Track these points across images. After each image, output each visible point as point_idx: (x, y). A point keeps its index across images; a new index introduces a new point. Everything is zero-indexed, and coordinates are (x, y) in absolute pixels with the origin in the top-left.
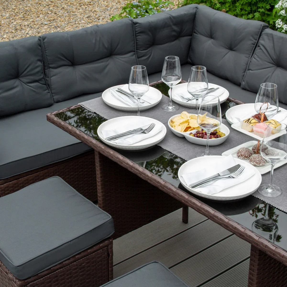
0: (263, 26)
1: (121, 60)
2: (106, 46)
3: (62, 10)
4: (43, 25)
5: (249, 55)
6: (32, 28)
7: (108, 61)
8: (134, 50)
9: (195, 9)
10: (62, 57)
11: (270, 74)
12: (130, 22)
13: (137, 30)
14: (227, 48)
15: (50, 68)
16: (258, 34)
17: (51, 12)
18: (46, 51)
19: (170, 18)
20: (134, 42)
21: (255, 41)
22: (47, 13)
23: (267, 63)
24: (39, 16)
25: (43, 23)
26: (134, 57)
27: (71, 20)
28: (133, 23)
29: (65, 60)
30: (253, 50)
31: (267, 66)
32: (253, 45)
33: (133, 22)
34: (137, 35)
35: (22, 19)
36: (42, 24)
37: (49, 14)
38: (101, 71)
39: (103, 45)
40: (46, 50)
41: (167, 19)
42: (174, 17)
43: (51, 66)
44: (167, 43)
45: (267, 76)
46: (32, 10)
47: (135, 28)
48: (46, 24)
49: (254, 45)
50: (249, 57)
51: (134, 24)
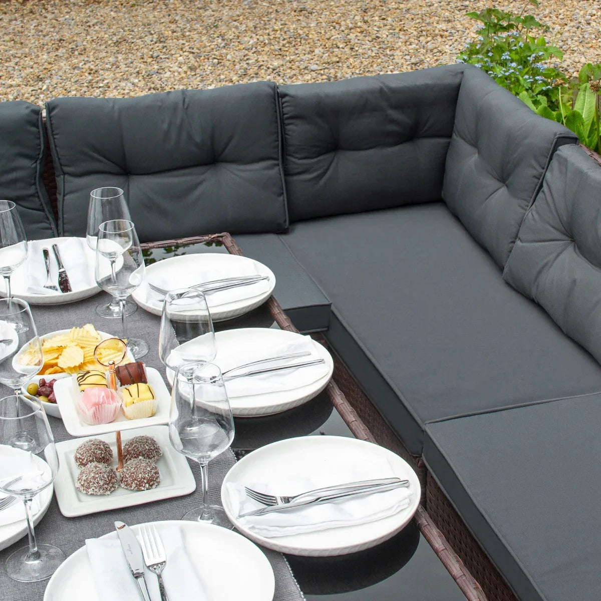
0: (558, 138)
1: (237, 176)
2: (198, 138)
3: (372, 41)
4: (306, 71)
5: (527, 204)
6: (279, 75)
7: (203, 173)
8: (275, 156)
9: (459, 76)
10: (91, 153)
11: (552, 257)
12: (270, 91)
13: (285, 110)
14: (498, 179)
15: (64, 174)
16: (547, 154)
17: (345, 44)
18: (56, 137)
19: (381, 91)
20: (278, 137)
21: (541, 170)
22: (335, 46)
23: (551, 229)
24: (314, 51)
25: (309, 68)
26: (274, 172)
27: (375, 65)
28: (276, 95)
29: (101, 162)
30: (536, 191)
31: (551, 236)
32: (536, 180)
33: (276, 92)
34: (287, 122)
35: (274, 53)
36: (306, 68)
37: (339, 48)
38: (181, 194)
39: (190, 137)
40: (56, 134)
41: (372, 92)
42: (393, 91)
43: (66, 169)
44: (371, 148)
45: (545, 261)
46: (310, 36)
47: (281, 106)
48: (313, 69)
49: (539, 179)
50: (526, 207)
51: (278, 97)
